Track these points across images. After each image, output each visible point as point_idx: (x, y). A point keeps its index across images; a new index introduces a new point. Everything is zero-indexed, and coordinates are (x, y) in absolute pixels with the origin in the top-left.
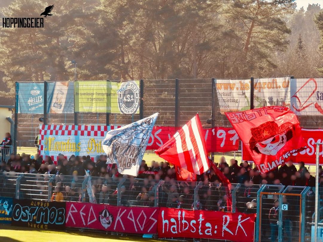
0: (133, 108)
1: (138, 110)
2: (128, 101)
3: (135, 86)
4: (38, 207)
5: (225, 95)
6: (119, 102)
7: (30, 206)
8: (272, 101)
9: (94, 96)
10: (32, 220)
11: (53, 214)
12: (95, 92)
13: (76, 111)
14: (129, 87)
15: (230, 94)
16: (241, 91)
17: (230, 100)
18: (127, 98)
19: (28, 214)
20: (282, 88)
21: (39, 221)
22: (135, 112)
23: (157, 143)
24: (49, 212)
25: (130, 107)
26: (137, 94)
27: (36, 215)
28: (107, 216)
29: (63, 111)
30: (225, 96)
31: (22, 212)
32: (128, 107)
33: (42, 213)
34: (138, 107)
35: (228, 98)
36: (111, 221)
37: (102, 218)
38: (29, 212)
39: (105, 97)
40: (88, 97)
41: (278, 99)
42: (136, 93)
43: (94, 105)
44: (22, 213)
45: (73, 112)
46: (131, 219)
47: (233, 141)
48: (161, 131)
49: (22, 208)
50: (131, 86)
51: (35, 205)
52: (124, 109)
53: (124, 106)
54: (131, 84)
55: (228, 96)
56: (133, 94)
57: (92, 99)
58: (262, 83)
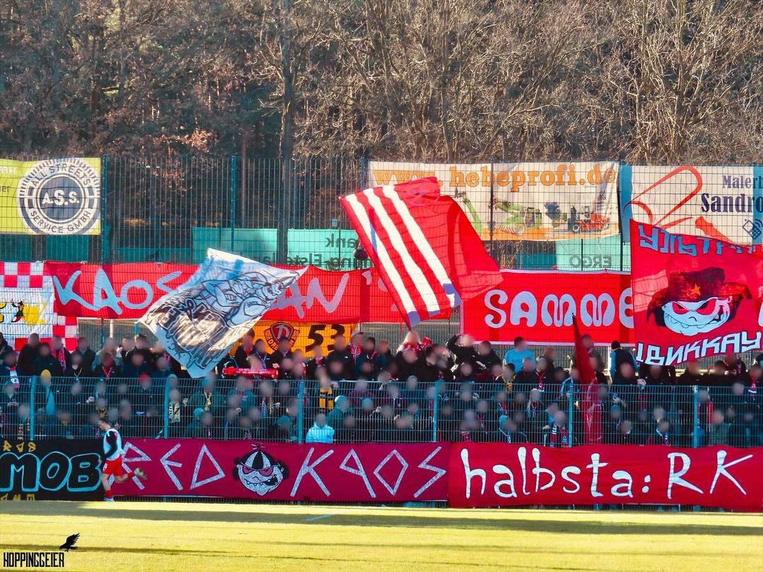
0: (76, 221)
1: (97, 224)
2: (59, 204)
3: (83, 170)
6: (23, 207)
8: (556, 211)
11: (54, 469)
14: (64, 172)
16: (453, 188)
18: (53, 198)
20: (588, 184)
21: (8, 486)
22: (85, 229)
24: (39, 463)
25: (63, 219)
26: (90, 188)
28: (265, 467)
32: (58, 219)
33: (13, 467)
34: (94, 219)
36: (280, 477)
37: (247, 470)
41: (574, 208)
42: (87, 186)
46: (351, 470)
48: (178, 275)
50: (67, 169)
52: (41, 222)
53: (41, 217)
54: (68, 165)
56: (76, 188)
58: (526, 174)
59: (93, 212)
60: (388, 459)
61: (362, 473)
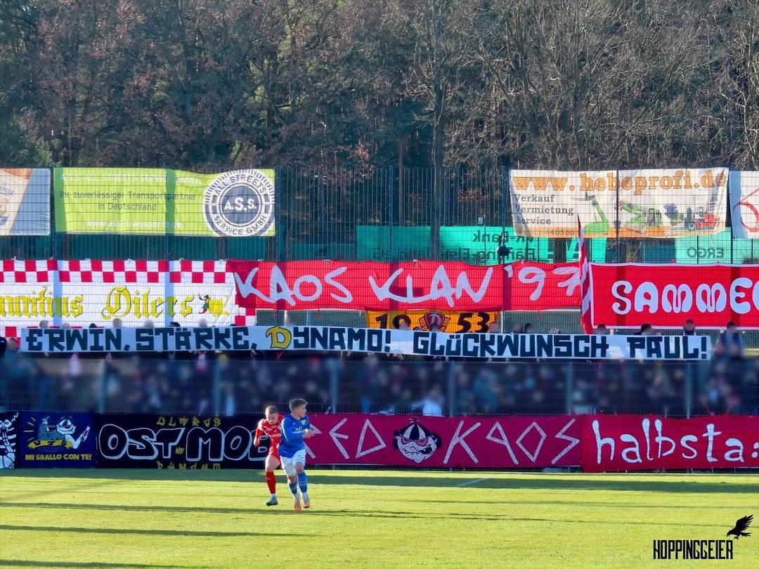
0: (254, 225)
2: (239, 209)
3: (260, 179)
4: (183, 430)
5: (537, 199)
6: (207, 213)
7: (156, 428)
8: (674, 212)
9: (125, 200)
10: (169, 456)
11: (237, 441)
12: (125, 191)
13: (58, 230)
14: (243, 181)
15: (552, 197)
16: (584, 193)
17: (552, 209)
18: (234, 205)
19: (153, 444)
20: (701, 188)
21: (197, 457)
22: (262, 231)
23: (333, 295)
24: (223, 437)
25: (242, 222)
26: (266, 195)
27: (181, 444)
28: (420, 438)
29: (13, 229)
30: (538, 202)
31: (129, 440)
32: (238, 223)
33: (201, 440)
34: (270, 222)
35: (547, 206)
36: (434, 447)
37: (405, 441)
38: (155, 439)
39: (163, 200)
40: (101, 200)
41: (690, 209)
42: (264, 193)
43: (123, 217)
44: (130, 443)
45: (48, 233)
46: (497, 440)
47: (566, 288)
48: (344, 271)
49: (126, 433)
50: (246, 179)
51: (170, 424)
52: (224, 226)
53: (223, 221)
54: (247, 176)
55: (546, 203)
56: (254, 196)
57: (118, 206)
58: (647, 179)
59: (268, 216)
60: (528, 430)
61: (506, 442)
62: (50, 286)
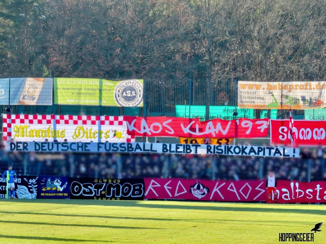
0: (135, 102)
1: (142, 103)
2: (129, 96)
3: (137, 84)
4: (105, 184)
5: (249, 93)
6: (116, 97)
7: (94, 183)
8: (305, 99)
9: (82, 91)
10: (99, 195)
11: (126, 189)
12: (83, 87)
13: (55, 103)
14: (130, 84)
15: (255, 92)
16: (268, 91)
17: (255, 97)
18: (126, 94)
19: (92, 190)
21: (110, 195)
22: (138, 105)
23: (166, 131)
24: (121, 187)
25: (130, 101)
27: (104, 190)
28: (201, 189)
29: (37, 103)
31: (83, 188)
32: (128, 101)
33: (112, 188)
34: (141, 101)
35: (253, 96)
36: (206, 192)
37: (195, 190)
38: (93, 188)
39: (98, 92)
40: (73, 91)
41: (311, 98)
42: (139, 89)
43: (82, 98)
45: (51, 104)
46: (232, 190)
47: (261, 129)
48: (171, 121)
49: (82, 185)
51: (100, 182)
52: (122, 102)
53: (122, 100)
54: (132, 82)
56: (135, 90)
57: (80, 94)
58: (294, 86)
59: (140, 98)
60: (244, 186)
61: (235, 191)
62: (52, 125)
